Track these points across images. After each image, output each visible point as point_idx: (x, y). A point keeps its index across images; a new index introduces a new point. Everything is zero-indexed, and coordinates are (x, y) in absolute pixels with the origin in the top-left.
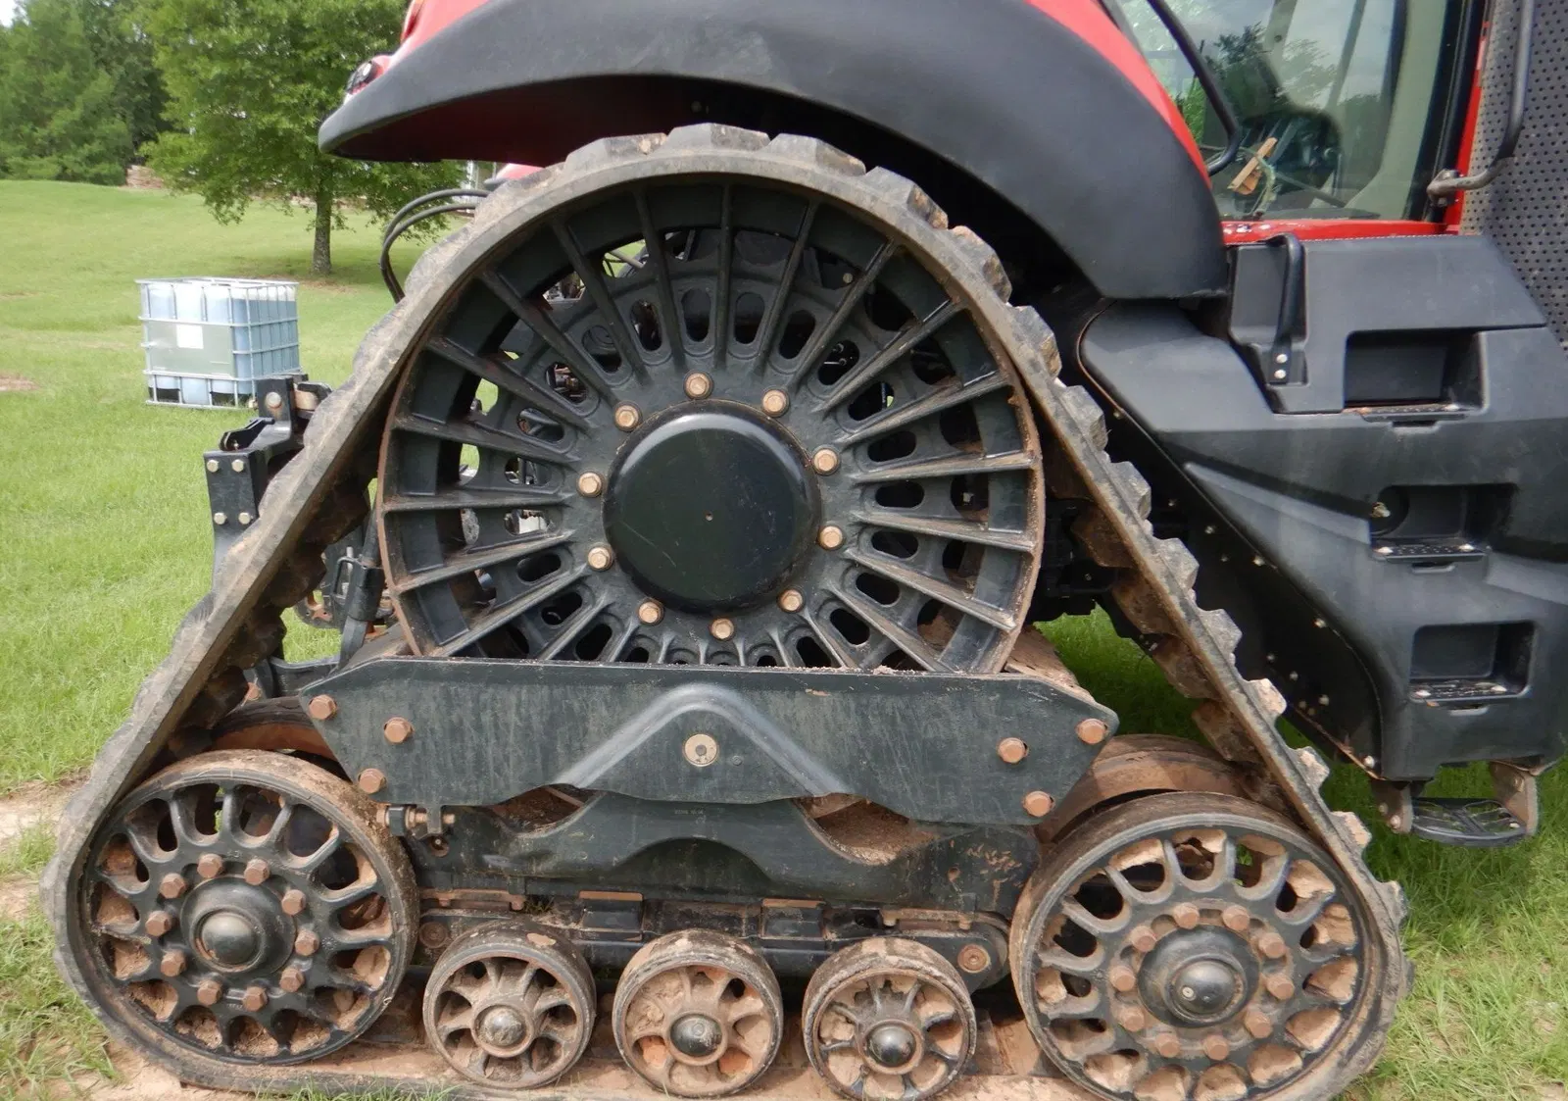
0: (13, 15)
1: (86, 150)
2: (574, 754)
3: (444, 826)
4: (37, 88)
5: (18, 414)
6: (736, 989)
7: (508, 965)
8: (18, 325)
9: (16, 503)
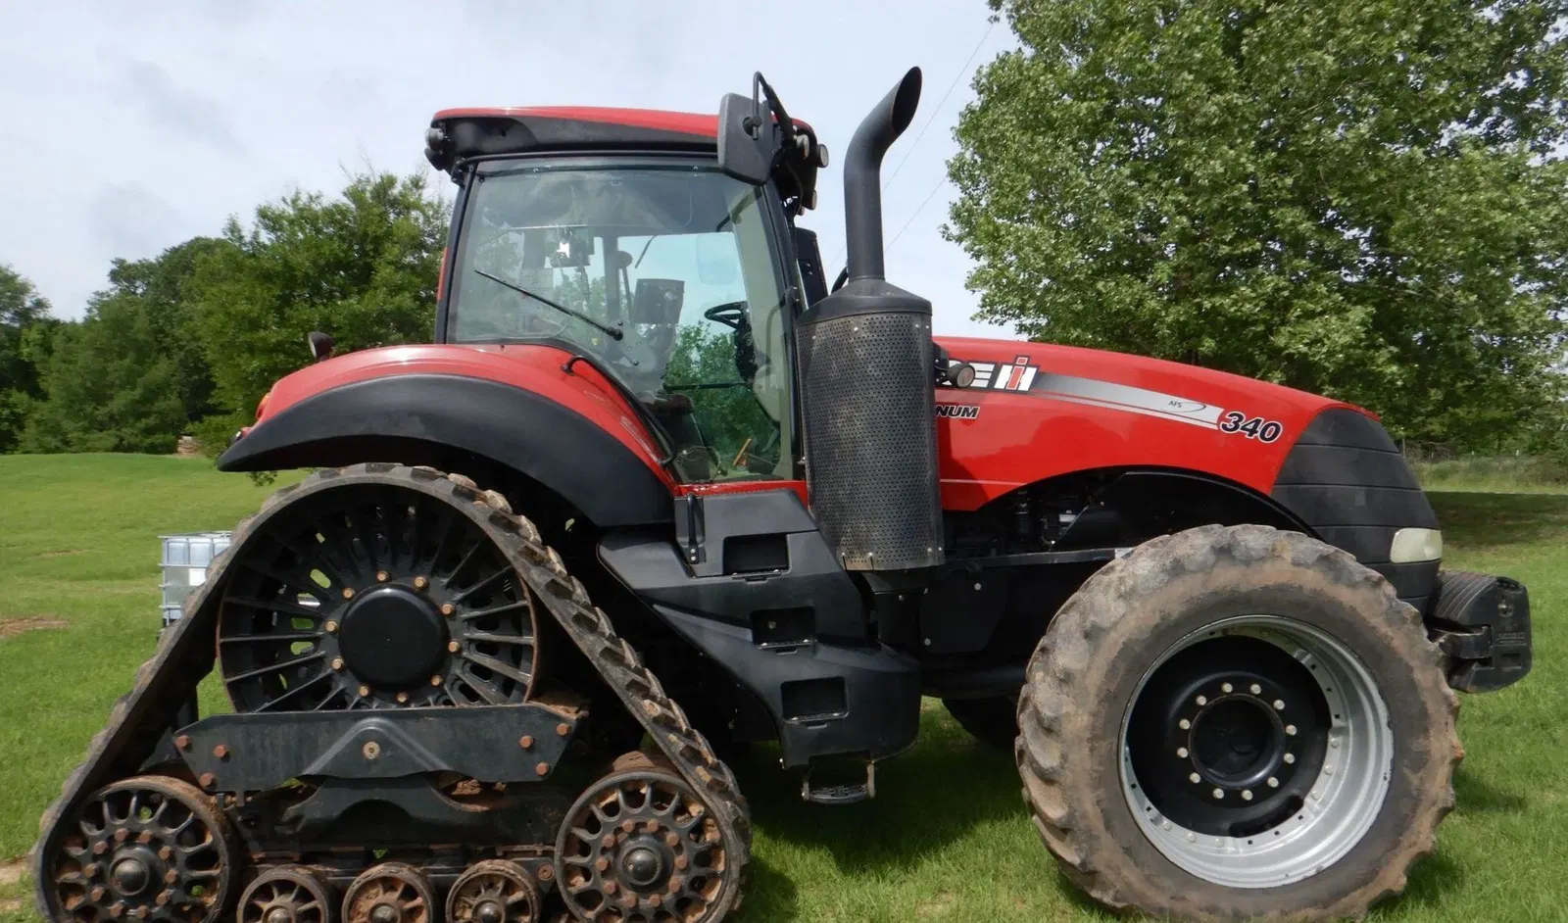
0: (86, 314)
1: (143, 424)
2: (313, 758)
3: (246, 803)
4: (104, 372)
5: (51, 643)
6: (410, 893)
7: (285, 886)
8: (61, 578)
9: (41, 703)
